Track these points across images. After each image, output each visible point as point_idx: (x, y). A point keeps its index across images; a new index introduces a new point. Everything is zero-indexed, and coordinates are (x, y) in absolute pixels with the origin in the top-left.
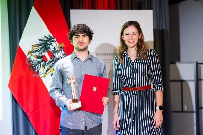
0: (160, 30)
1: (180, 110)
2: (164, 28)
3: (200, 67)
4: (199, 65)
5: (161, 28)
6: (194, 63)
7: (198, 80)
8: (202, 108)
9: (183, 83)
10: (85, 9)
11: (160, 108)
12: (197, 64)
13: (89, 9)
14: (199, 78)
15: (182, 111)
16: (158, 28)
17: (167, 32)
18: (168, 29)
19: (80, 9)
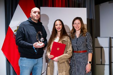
0: (90, 19)
1: (100, 63)
2: (92, 18)
3: (112, 40)
4: (111, 39)
5: (90, 18)
6: (108, 37)
7: (110, 47)
8: (112, 62)
9: (102, 48)
10: (49, 7)
11: (90, 62)
12: (110, 38)
13: (51, 7)
14: (111, 46)
15: (101, 64)
16: (89, 18)
17: (94, 20)
18: (94, 19)
19: (45, 7)
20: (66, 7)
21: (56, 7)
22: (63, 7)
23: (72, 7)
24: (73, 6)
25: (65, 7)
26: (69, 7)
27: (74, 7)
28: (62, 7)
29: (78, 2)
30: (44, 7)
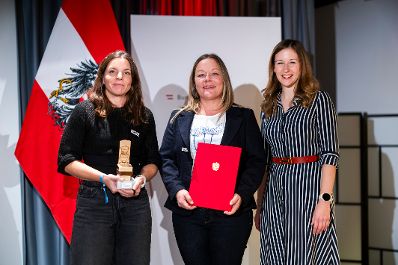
4: (370, 119)
12: (366, 116)
18: (314, 52)
19: (150, 14)
20: (219, 14)
21: (183, 15)
22: (209, 15)
24: (242, 12)
25: (213, 15)
26: (227, 14)
27: (246, 15)
28: (204, 13)
30: (146, 14)
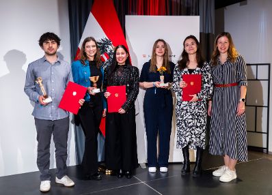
2: (210, 32)
11: (243, 100)
17: (213, 35)
20: (167, 15)
21: (150, 15)
23: (177, 15)
24: (179, 13)
26: (171, 15)
27: (180, 15)
28: (159, 14)
29: (186, 5)
